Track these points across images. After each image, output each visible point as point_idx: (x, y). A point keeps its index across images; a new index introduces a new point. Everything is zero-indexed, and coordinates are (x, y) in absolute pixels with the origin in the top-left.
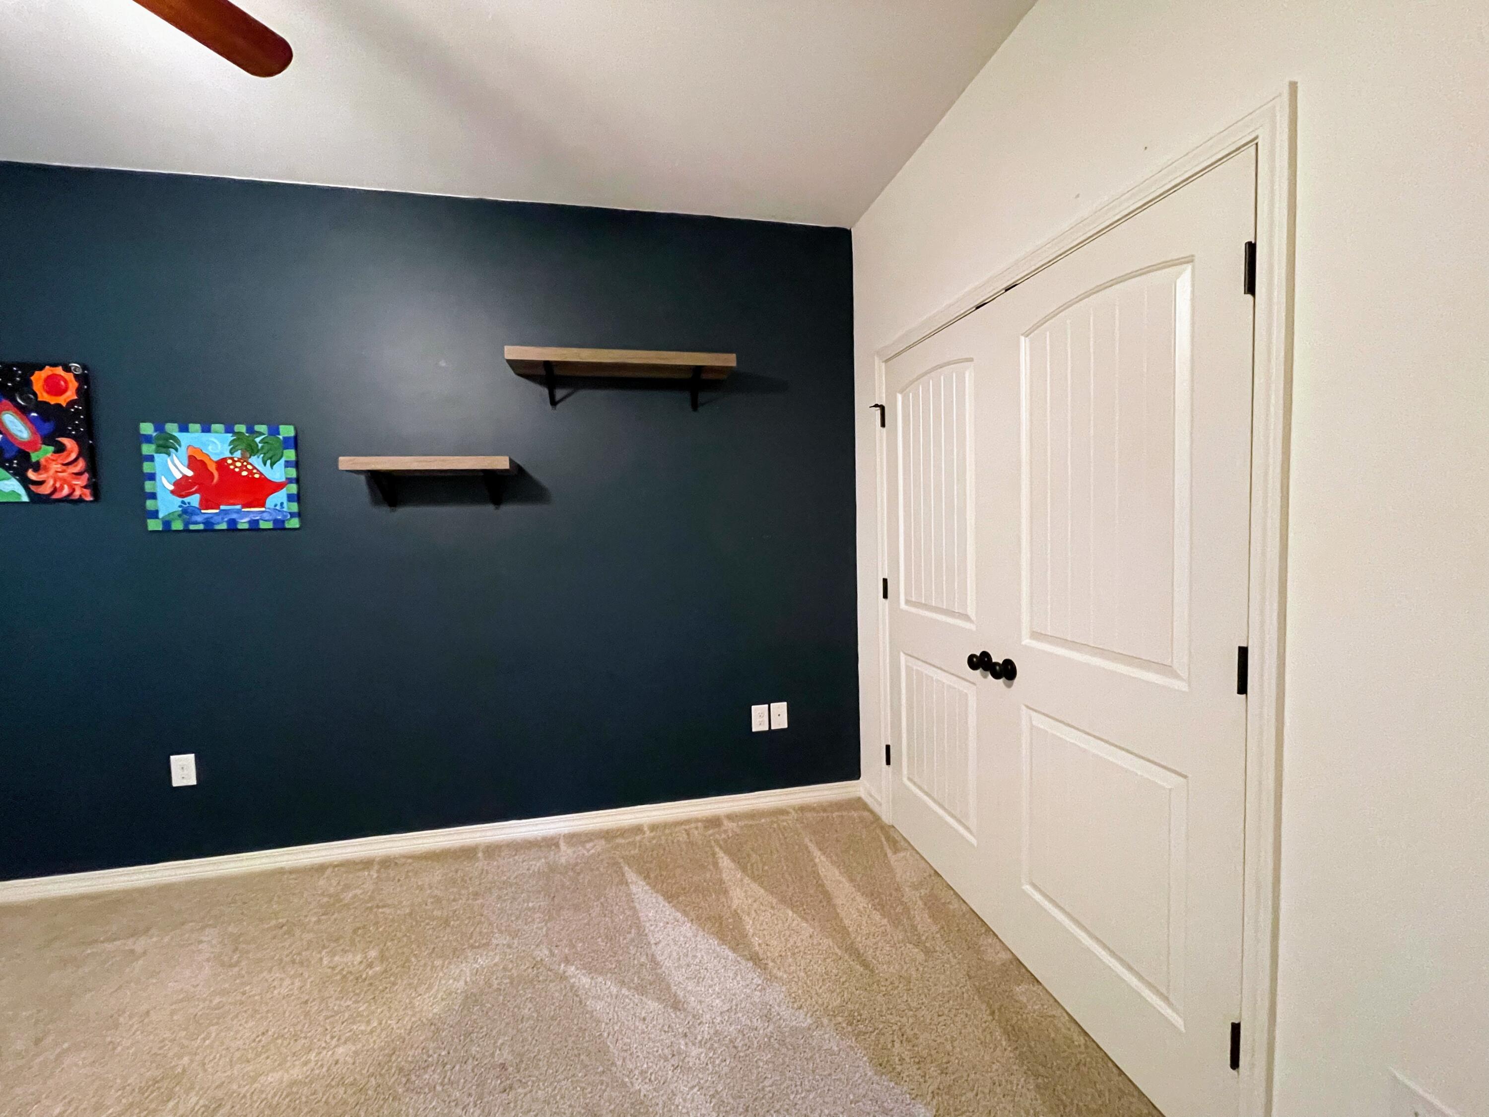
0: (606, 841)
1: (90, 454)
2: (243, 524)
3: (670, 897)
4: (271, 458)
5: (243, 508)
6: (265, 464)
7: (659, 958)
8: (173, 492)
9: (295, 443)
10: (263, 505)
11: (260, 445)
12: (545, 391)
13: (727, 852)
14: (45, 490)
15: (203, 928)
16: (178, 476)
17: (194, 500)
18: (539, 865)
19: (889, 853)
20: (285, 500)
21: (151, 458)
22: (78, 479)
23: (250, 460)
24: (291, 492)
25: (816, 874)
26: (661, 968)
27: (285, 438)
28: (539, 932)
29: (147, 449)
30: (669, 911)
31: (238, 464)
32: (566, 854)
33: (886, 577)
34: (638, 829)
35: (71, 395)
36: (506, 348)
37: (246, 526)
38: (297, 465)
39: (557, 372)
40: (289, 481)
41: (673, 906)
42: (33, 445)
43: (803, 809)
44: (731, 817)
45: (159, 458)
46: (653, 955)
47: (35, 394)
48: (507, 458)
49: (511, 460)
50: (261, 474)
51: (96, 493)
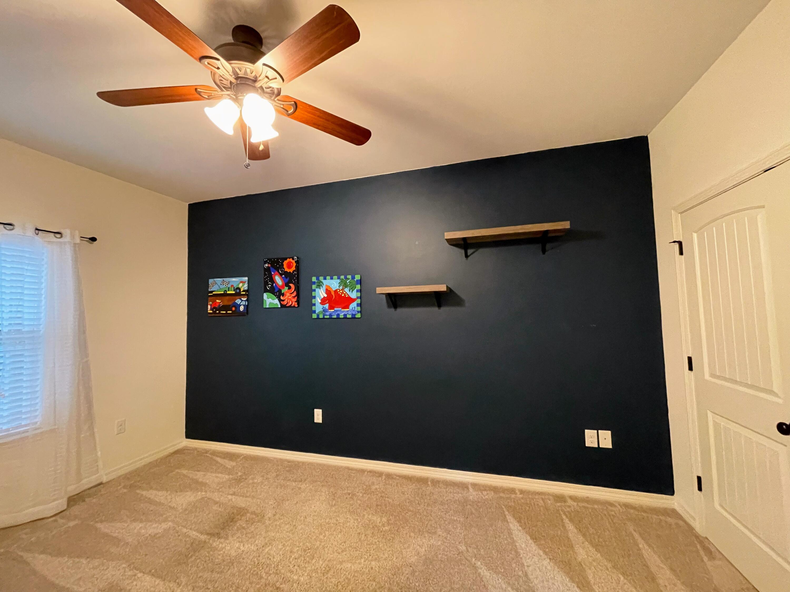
0: (494, 492)
1: (298, 289)
2: (342, 316)
3: (535, 539)
4: (352, 289)
5: (342, 309)
6: (350, 291)
7: (531, 577)
8: (320, 303)
9: (360, 282)
10: (348, 308)
11: (348, 284)
12: (463, 251)
13: (571, 520)
14: (285, 303)
15: (322, 486)
16: (322, 297)
17: (327, 306)
18: (458, 496)
19: (705, 559)
20: (356, 306)
21: (315, 290)
22: (294, 299)
23: (345, 290)
24: (358, 303)
25: (640, 556)
26: (532, 583)
27: (357, 280)
28: (460, 535)
29: (314, 287)
30: (534, 547)
31: (341, 292)
32: (473, 495)
33: (690, 356)
34: (513, 491)
35: (294, 268)
36: (446, 234)
37: (342, 317)
38: (360, 291)
39: (469, 241)
40: (358, 298)
41: (537, 545)
42: (283, 287)
43: (627, 506)
44: (574, 498)
45: (317, 290)
46: (526, 572)
47: (284, 269)
48: (445, 285)
49: (447, 286)
50: (348, 295)
51: (298, 304)
